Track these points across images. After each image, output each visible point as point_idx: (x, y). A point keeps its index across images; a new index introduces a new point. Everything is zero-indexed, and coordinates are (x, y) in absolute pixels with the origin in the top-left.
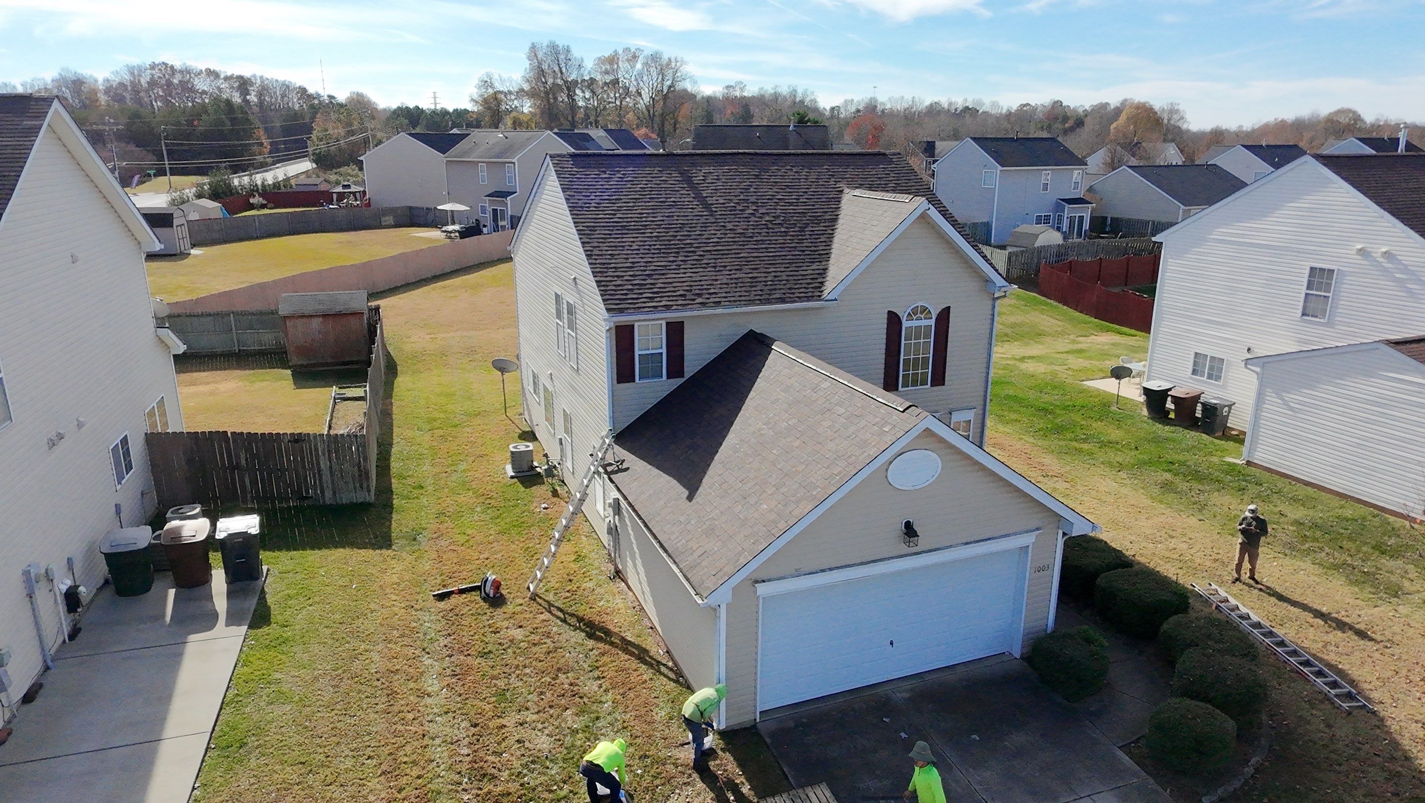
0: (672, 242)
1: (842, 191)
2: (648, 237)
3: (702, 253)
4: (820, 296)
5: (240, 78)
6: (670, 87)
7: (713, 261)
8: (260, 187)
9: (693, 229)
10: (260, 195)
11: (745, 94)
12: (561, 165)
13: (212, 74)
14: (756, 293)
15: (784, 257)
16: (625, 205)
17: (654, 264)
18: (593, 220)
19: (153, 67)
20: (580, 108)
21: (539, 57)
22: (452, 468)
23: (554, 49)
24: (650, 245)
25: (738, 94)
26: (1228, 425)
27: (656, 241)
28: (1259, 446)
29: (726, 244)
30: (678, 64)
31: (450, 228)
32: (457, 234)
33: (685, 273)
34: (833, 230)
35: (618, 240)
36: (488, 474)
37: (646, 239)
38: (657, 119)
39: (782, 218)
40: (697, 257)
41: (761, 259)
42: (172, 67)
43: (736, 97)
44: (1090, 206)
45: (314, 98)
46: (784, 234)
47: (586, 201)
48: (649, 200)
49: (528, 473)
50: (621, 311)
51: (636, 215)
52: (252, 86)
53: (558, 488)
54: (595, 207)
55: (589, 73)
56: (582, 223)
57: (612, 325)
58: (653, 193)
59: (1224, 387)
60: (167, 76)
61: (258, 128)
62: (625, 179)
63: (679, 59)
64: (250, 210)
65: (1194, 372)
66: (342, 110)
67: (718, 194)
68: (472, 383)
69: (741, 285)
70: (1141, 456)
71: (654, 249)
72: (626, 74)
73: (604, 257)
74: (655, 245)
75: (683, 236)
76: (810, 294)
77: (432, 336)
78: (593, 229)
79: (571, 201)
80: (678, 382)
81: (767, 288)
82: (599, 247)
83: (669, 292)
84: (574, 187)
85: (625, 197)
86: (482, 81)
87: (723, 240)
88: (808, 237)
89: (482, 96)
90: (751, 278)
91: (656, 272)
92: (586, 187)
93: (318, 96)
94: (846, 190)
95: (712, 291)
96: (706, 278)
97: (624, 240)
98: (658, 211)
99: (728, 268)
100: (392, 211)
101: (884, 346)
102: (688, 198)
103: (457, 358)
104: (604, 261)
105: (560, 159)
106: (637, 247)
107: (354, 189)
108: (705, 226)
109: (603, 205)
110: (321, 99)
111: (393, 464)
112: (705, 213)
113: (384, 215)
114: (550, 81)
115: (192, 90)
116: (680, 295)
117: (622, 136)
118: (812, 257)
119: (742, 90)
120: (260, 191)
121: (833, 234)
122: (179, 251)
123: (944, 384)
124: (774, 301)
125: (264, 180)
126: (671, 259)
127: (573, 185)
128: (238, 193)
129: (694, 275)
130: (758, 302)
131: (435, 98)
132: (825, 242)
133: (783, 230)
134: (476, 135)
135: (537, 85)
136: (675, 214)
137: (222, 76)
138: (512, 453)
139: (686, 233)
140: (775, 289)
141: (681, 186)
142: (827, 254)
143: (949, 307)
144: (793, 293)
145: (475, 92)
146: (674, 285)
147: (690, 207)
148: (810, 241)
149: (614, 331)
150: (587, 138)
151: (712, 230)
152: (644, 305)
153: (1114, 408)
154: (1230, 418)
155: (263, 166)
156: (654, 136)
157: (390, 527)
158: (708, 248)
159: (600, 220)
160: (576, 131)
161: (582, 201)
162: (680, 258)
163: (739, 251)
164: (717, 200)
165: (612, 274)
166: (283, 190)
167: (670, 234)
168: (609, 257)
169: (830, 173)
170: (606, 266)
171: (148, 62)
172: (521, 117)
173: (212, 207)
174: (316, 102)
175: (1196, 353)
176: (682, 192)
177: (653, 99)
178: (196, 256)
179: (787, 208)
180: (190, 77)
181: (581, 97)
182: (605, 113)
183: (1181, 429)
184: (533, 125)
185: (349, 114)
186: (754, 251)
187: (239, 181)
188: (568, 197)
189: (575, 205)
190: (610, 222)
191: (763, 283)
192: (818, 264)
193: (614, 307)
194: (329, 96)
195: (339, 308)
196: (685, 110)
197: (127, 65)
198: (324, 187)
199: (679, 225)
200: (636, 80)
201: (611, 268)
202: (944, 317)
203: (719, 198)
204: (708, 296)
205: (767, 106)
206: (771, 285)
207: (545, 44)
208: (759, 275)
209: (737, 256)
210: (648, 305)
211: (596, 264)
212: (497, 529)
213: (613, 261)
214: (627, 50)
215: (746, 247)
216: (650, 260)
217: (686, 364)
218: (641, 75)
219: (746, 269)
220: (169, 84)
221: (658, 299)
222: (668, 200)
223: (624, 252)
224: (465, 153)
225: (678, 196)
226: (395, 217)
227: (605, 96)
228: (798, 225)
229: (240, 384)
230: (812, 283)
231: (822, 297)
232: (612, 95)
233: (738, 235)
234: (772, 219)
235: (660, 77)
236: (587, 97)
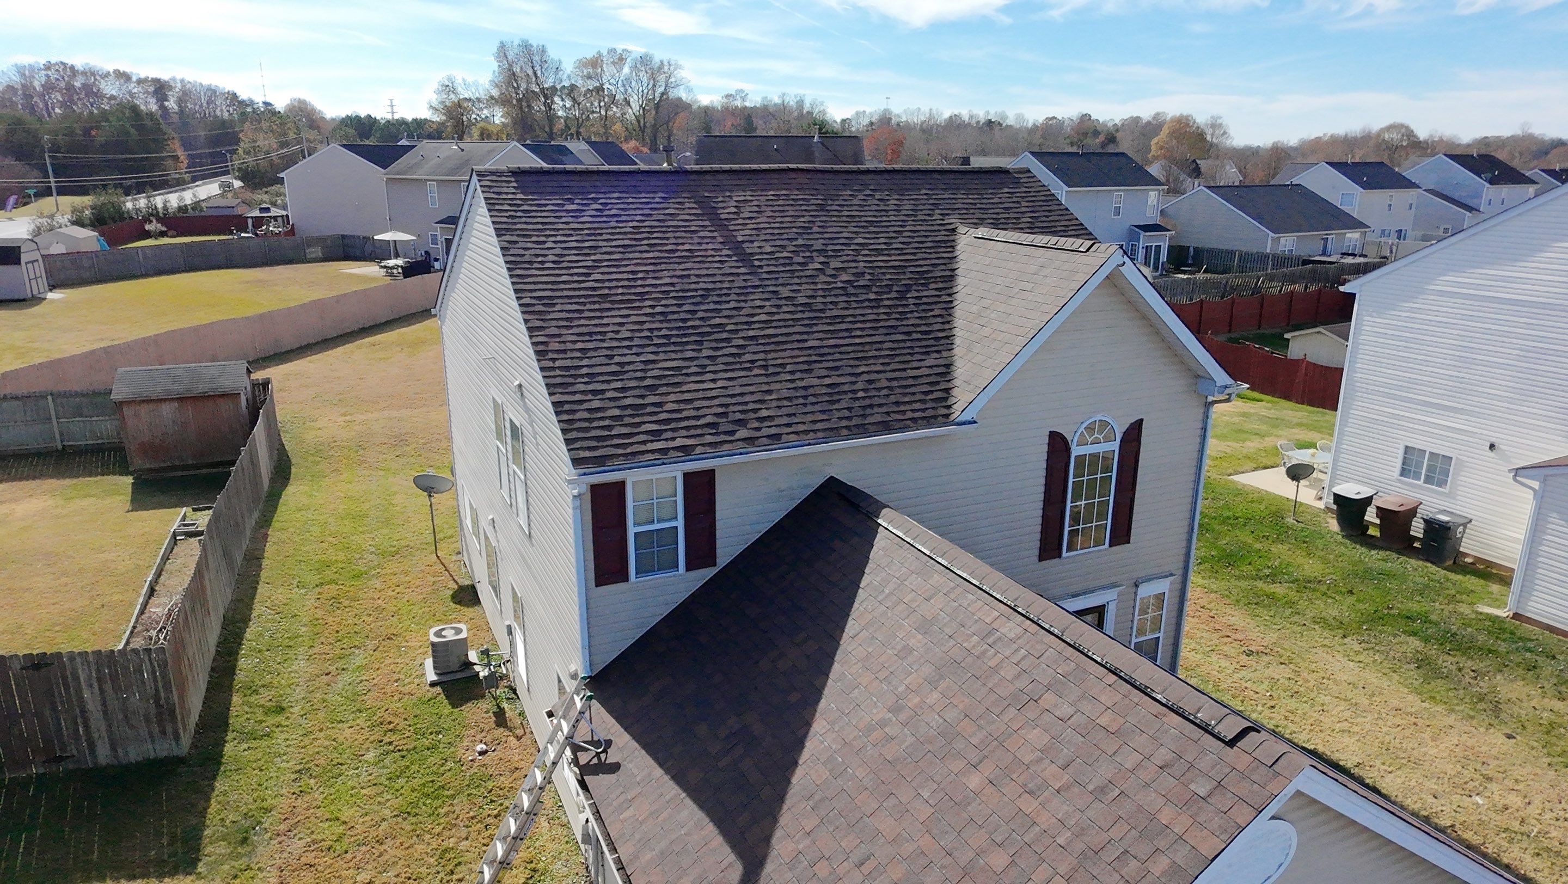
0: (689, 323)
1: (954, 230)
2: (646, 315)
3: (741, 342)
4: (947, 416)
5: (156, 81)
6: (663, 94)
7: (762, 356)
8: (160, 211)
9: (724, 298)
10: (159, 220)
11: (747, 104)
12: (496, 190)
13: (124, 76)
14: (840, 414)
15: (879, 346)
16: (607, 257)
17: (660, 365)
18: (550, 286)
19: (48, 67)
20: (559, 117)
21: (510, 58)
22: (340, 664)
23: (526, 47)
24: (650, 330)
25: (738, 103)
26: (1461, 549)
27: (661, 322)
28: (1535, 593)
29: (781, 324)
30: (672, 68)
31: (391, 263)
32: (400, 270)
33: (714, 381)
34: (950, 295)
35: (593, 322)
36: (396, 676)
37: (644, 319)
38: (648, 131)
39: (868, 277)
40: (734, 350)
41: (843, 349)
42: (72, 67)
43: (737, 107)
44: (1168, 233)
45: (247, 105)
46: (874, 304)
47: (538, 252)
48: (647, 248)
49: (459, 676)
50: (600, 461)
51: (625, 276)
52: (170, 90)
53: (505, 705)
54: (553, 262)
55: (569, 77)
56: (531, 291)
57: (585, 489)
58: (655, 235)
59: (1451, 495)
60: (66, 79)
61: (173, 138)
62: (605, 213)
63: (672, 62)
64: (144, 239)
65: (1404, 472)
66: (274, 118)
67: (763, 237)
68: (395, 493)
69: (814, 400)
70: (1361, 606)
71: (658, 337)
72: (611, 78)
73: (569, 355)
74: (660, 329)
75: (706, 311)
76: (929, 413)
77: (348, 418)
78: (549, 302)
79: (512, 252)
80: (706, 574)
81: (857, 404)
82: (559, 335)
83: (687, 418)
84: (518, 226)
85: (605, 244)
86: (442, 85)
87: (777, 317)
88: (912, 308)
89: (442, 102)
90: (828, 386)
91: (664, 382)
92: (540, 226)
93: (252, 103)
94: (962, 229)
95: (764, 413)
96: (751, 389)
97: (605, 321)
98: (663, 267)
99: (789, 368)
100: (321, 240)
101: (1043, 489)
102: (713, 245)
103: (381, 452)
104: (568, 363)
105: (494, 178)
106: (628, 334)
107: (275, 212)
108: (744, 292)
109: (568, 258)
110: (255, 106)
111: (242, 663)
112: (743, 270)
113: (309, 246)
114: (523, 86)
115: (99, 95)
116: (708, 425)
117: (607, 149)
118: (924, 343)
119: (743, 99)
120: (161, 215)
121: (951, 302)
122: (30, 296)
123: (1129, 542)
124: (872, 428)
125: (165, 202)
126: (690, 354)
127: (515, 224)
128: (132, 218)
129: (731, 383)
130: (845, 432)
131: (392, 106)
132: (940, 316)
133: (872, 296)
134: (426, 146)
135: (507, 90)
136: (692, 272)
137: (134, 79)
138: (434, 645)
139: (712, 306)
140: (871, 406)
141: (701, 223)
142: (947, 337)
143: (1142, 420)
144: (904, 412)
145: (435, 99)
146: (697, 404)
147: (717, 259)
148: (916, 315)
149: (588, 497)
150: (564, 151)
151: (756, 298)
152: (643, 448)
153: (1290, 520)
154: (1464, 540)
155: (179, 184)
156: (645, 150)
157: (203, 813)
158: (751, 333)
159: (563, 286)
160: (552, 143)
161: (532, 252)
162: (706, 353)
163: (805, 337)
164: (760, 247)
165: (582, 387)
166: (191, 212)
167: (685, 308)
168: (578, 354)
169: (931, 201)
170: (572, 372)
171: (42, 61)
172: (490, 128)
173: (87, 238)
174: (249, 109)
175: (1407, 447)
176: (702, 234)
177: (644, 109)
178: (53, 301)
179: (873, 258)
180: (96, 80)
181: (561, 106)
182: (588, 124)
183: (1395, 555)
184: (504, 137)
185: (283, 124)
186: (829, 336)
187: (135, 204)
188: (506, 245)
189: (518, 259)
190: (579, 289)
191: (850, 395)
192: (937, 355)
193: (587, 454)
194: (264, 103)
195: (201, 388)
196: (680, 120)
197: (16, 65)
198: (239, 211)
199: (700, 293)
200: (624, 86)
201: (582, 376)
202: (1133, 435)
203: (763, 244)
204: (756, 424)
205: (774, 116)
206: (864, 398)
207: (516, 43)
208: (842, 380)
209: (801, 345)
210: (650, 446)
211: (553, 368)
212: (395, 802)
213: (585, 362)
214: (612, 51)
215: (815, 329)
216: (652, 357)
217: (719, 543)
218: (628, 80)
219: (819, 369)
220: (70, 88)
221: (669, 435)
222: (680, 247)
223: (605, 345)
224: (410, 169)
225: (696, 240)
226: (322, 248)
227: (588, 105)
228: (895, 288)
229: (51, 502)
230: (932, 392)
231: (952, 417)
232: (596, 104)
233: (800, 308)
234: (853, 279)
235: (652, 82)
236: (568, 106)
